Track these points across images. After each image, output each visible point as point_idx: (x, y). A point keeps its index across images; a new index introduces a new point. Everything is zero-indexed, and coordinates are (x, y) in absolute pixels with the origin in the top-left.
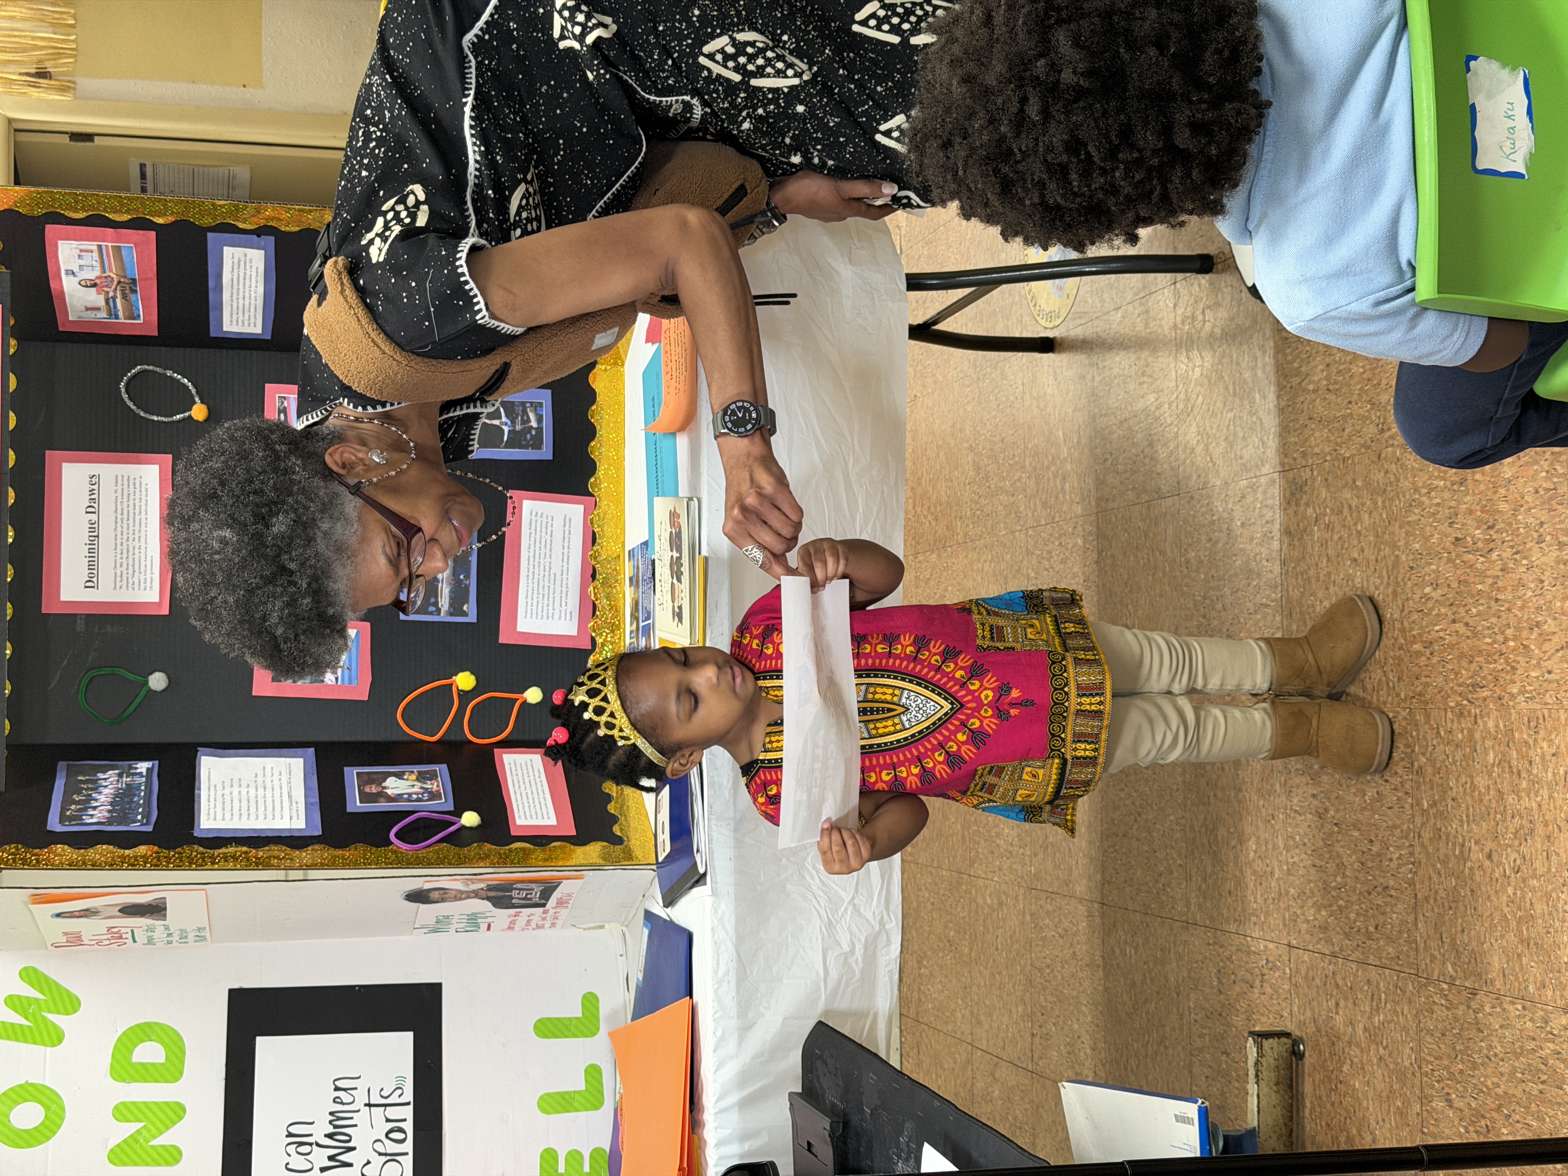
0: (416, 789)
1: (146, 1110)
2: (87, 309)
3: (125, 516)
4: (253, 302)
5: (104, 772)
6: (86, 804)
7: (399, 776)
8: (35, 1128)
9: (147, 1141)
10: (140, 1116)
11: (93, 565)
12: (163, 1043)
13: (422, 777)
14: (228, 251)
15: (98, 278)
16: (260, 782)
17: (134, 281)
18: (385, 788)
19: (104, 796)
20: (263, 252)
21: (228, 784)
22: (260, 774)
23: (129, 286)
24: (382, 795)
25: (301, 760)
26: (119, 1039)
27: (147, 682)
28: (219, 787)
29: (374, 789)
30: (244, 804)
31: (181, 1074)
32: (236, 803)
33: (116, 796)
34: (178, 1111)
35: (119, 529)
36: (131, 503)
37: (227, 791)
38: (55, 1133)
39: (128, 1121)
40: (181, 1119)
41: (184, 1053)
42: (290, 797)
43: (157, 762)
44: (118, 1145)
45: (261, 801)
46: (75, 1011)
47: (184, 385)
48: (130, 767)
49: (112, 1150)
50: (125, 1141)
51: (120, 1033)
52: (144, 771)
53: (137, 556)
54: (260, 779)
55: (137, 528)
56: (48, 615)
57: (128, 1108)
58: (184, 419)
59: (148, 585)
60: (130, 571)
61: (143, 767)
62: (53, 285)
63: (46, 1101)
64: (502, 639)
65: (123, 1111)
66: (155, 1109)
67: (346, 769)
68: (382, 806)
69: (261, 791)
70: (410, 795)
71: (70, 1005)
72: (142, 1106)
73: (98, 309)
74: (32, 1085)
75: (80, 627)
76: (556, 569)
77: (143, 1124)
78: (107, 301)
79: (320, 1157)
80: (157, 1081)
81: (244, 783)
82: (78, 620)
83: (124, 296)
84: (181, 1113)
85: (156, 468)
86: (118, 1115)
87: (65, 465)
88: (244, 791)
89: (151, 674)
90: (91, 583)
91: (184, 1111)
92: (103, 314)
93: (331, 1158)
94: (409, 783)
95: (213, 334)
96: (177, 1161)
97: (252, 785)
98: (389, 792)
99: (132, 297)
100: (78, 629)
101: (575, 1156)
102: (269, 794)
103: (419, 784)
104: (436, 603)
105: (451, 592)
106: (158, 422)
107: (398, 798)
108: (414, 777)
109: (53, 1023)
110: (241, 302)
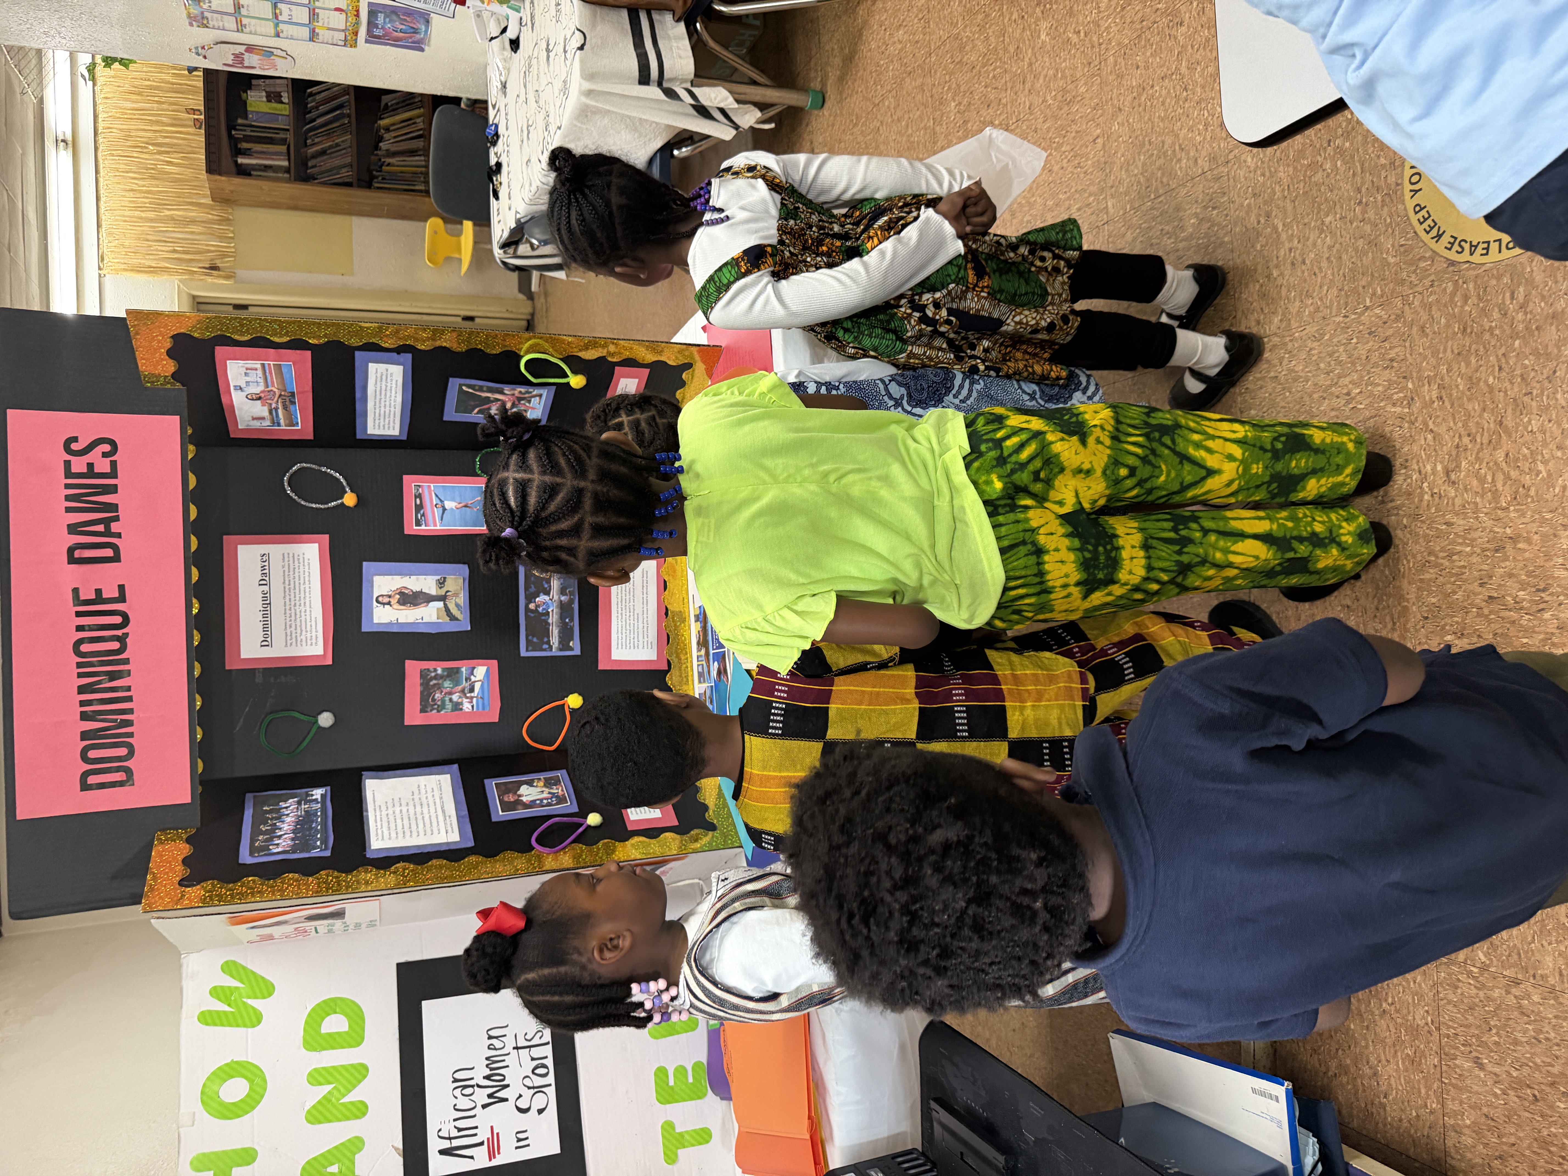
0: (545, 795)
1: (335, 1074)
2: (254, 419)
3: (292, 586)
4: (392, 409)
5: (285, 801)
6: (272, 834)
7: (530, 783)
8: (241, 1100)
9: (338, 1100)
10: (330, 1079)
11: (267, 627)
12: (347, 1015)
13: (548, 783)
14: (372, 367)
15: (262, 392)
16: (417, 800)
17: (293, 394)
18: (520, 796)
19: (287, 825)
20: (401, 367)
21: (390, 805)
22: (416, 792)
23: (289, 399)
24: (518, 803)
25: (448, 776)
26: (309, 1015)
27: (317, 721)
28: (384, 808)
29: (511, 798)
30: (406, 822)
31: (363, 1039)
32: (399, 822)
33: (297, 823)
34: (361, 1071)
35: (288, 597)
36: (297, 575)
37: (390, 811)
38: (259, 1102)
39: (320, 1084)
40: (365, 1077)
41: (363, 1020)
42: (443, 811)
43: (329, 788)
44: (314, 1106)
45: (420, 817)
46: (270, 995)
47: (336, 478)
48: (308, 795)
49: (309, 1112)
50: (319, 1102)
51: (309, 1009)
52: (319, 797)
53: (303, 618)
54: (416, 797)
55: (302, 595)
56: (230, 671)
57: (320, 1074)
58: (337, 506)
59: (314, 641)
60: (299, 631)
61: (317, 793)
62: (224, 400)
63: (249, 1075)
64: (601, 667)
65: (317, 1077)
66: (344, 1072)
67: (486, 781)
68: (520, 813)
69: (418, 809)
70: (541, 800)
71: (266, 989)
72: (332, 1070)
73: (263, 418)
74: (237, 1062)
75: (259, 679)
76: (638, 610)
77: (333, 1085)
78: (270, 412)
79: (481, 1097)
80: (343, 1047)
81: (404, 803)
82: (257, 674)
83: (285, 408)
84: (364, 1072)
85: (316, 546)
86: (311, 1080)
87: (240, 548)
88: (404, 809)
89: (320, 713)
90: (266, 642)
91: (367, 1070)
92: (267, 423)
93: (490, 1096)
94: (539, 790)
95: (359, 437)
96: (364, 1114)
97: (411, 803)
98: (524, 799)
99: (292, 408)
100: (257, 680)
101: (681, 1070)
102: (425, 811)
103: (547, 790)
104: (548, 642)
105: (560, 632)
106: (317, 509)
107: (532, 804)
108: (541, 784)
109: (253, 1008)
110: (383, 409)
